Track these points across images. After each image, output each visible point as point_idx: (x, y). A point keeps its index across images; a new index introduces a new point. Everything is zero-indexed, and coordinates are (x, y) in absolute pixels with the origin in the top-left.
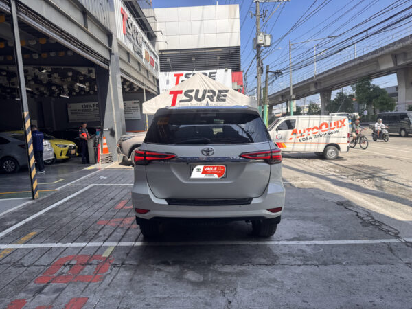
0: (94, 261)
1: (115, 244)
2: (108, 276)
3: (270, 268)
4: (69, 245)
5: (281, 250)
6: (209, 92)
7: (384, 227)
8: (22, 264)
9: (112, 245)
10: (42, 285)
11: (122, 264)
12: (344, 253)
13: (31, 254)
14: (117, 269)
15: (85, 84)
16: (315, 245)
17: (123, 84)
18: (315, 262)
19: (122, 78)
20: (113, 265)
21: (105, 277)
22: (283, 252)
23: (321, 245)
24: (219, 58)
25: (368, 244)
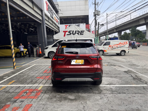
0: (35, 91)
1: (43, 85)
2: (40, 97)
3: (99, 95)
4: (26, 85)
5: (103, 88)
6: (77, 31)
7: (141, 80)
8: (9, 92)
9: (41, 85)
10: (16, 99)
11: (45, 92)
12: (127, 90)
13: (12, 88)
14: (43, 94)
15: (33, 29)
16: (116, 86)
17: (47, 29)
18: (116, 93)
19: (46, 26)
20: (42, 92)
21: (39, 97)
22: (104, 89)
23: (118, 87)
24: (81, 19)
25: (136, 86)
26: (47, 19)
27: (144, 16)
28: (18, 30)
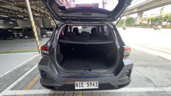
26: (67, 4)
27: (138, 6)
28: (43, 15)
